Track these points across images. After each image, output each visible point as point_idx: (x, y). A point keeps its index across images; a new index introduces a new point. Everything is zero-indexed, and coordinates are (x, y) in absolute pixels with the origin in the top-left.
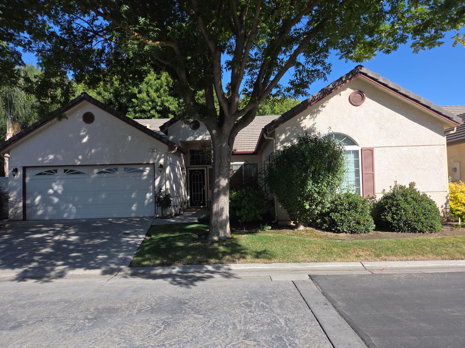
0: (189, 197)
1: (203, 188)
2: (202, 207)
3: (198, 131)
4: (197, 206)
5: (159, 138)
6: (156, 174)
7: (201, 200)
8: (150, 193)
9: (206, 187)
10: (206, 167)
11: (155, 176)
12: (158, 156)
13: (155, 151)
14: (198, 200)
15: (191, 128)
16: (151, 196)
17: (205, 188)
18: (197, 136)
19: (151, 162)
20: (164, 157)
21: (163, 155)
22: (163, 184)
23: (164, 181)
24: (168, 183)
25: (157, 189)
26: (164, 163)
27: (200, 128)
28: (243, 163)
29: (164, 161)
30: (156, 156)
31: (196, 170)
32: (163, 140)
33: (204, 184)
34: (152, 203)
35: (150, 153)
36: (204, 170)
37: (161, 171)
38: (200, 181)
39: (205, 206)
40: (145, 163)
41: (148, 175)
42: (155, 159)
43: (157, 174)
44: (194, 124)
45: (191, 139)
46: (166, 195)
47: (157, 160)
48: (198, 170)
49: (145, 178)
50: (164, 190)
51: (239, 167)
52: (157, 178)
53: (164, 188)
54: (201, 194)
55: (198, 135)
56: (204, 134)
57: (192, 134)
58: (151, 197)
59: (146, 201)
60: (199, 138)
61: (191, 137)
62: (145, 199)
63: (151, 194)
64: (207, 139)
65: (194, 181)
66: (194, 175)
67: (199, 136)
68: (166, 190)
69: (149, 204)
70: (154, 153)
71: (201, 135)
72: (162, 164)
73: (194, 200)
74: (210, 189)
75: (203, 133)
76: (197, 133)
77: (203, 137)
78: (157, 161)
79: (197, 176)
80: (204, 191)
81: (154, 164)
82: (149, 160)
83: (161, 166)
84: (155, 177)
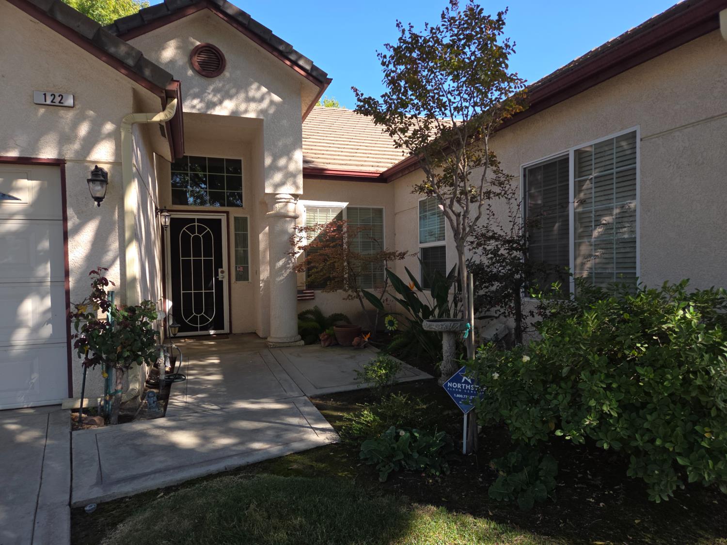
0: (169, 304)
1: (217, 274)
2: (212, 332)
3: (217, 83)
4: (196, 329)
5: (90, 36)
6: (70, 212)
7: (209, 312)
8: (43, 297)
9: (226, 274)
10: (227, 213)
11: (65, 219)
12: (83, 130)
13: (70, 102)
14: (198, 311)
15: (192, 67)
16: (45, 312)
17: (223, 276)
18: (215, 99)
19: (48, 153)
20: (115, 136)
21: (109, 127)
22: (110, 255)
23: (115, 245)
24: (133, 252)
25: (78, 281)
26: (116, 164)
27: (227, 74)
28: (344, 205)
29: (118, 152)
30: (75, 125)
31: (193, 220)
32: (112, 50)
33: (219, 264)
34: (50, 342)
35: (42, 111)
36: (220, 220)
37: (99, 200)
38: (208, 253)
39: (223, 328)
40: (13, 154)
41: (31, 215)
42: (65, 139)
43: (79, 213)
44: (203, 57)
45: (194, 107)
46: (124, 306)
47: (76, 146)
48: (199, 220)
49: (12, 225)
50: (118, 282)
51: (331, 217)
52: (78, 229)
53: (113, 275)
54: (209, 296)
55: (219, 96)
56: (242, 96)
57: (196, 90)
58: (48, 317)
59: (21, 337)
60: (225, 109)
61: (196, 102)
62: (16, 324)
63: (48, 302)
64: (252, 115)
65: (186, 253)
66: (186, 237)
67: (221, 102)
68: (126, 283)
69: (35, 348)
70: (62, 112)
71: (231, 97)
72: (106, 168)
73: (188, 313)
74: (237, 279)
75: (237, 93)
76: (216, 91)
77: (237, 106)
78: (77, 152)
79: (197, 239)
80: (219, 284)
81: (59, 163)
82: (35, 144)
83: (98, 176)
84: (70, 224)
